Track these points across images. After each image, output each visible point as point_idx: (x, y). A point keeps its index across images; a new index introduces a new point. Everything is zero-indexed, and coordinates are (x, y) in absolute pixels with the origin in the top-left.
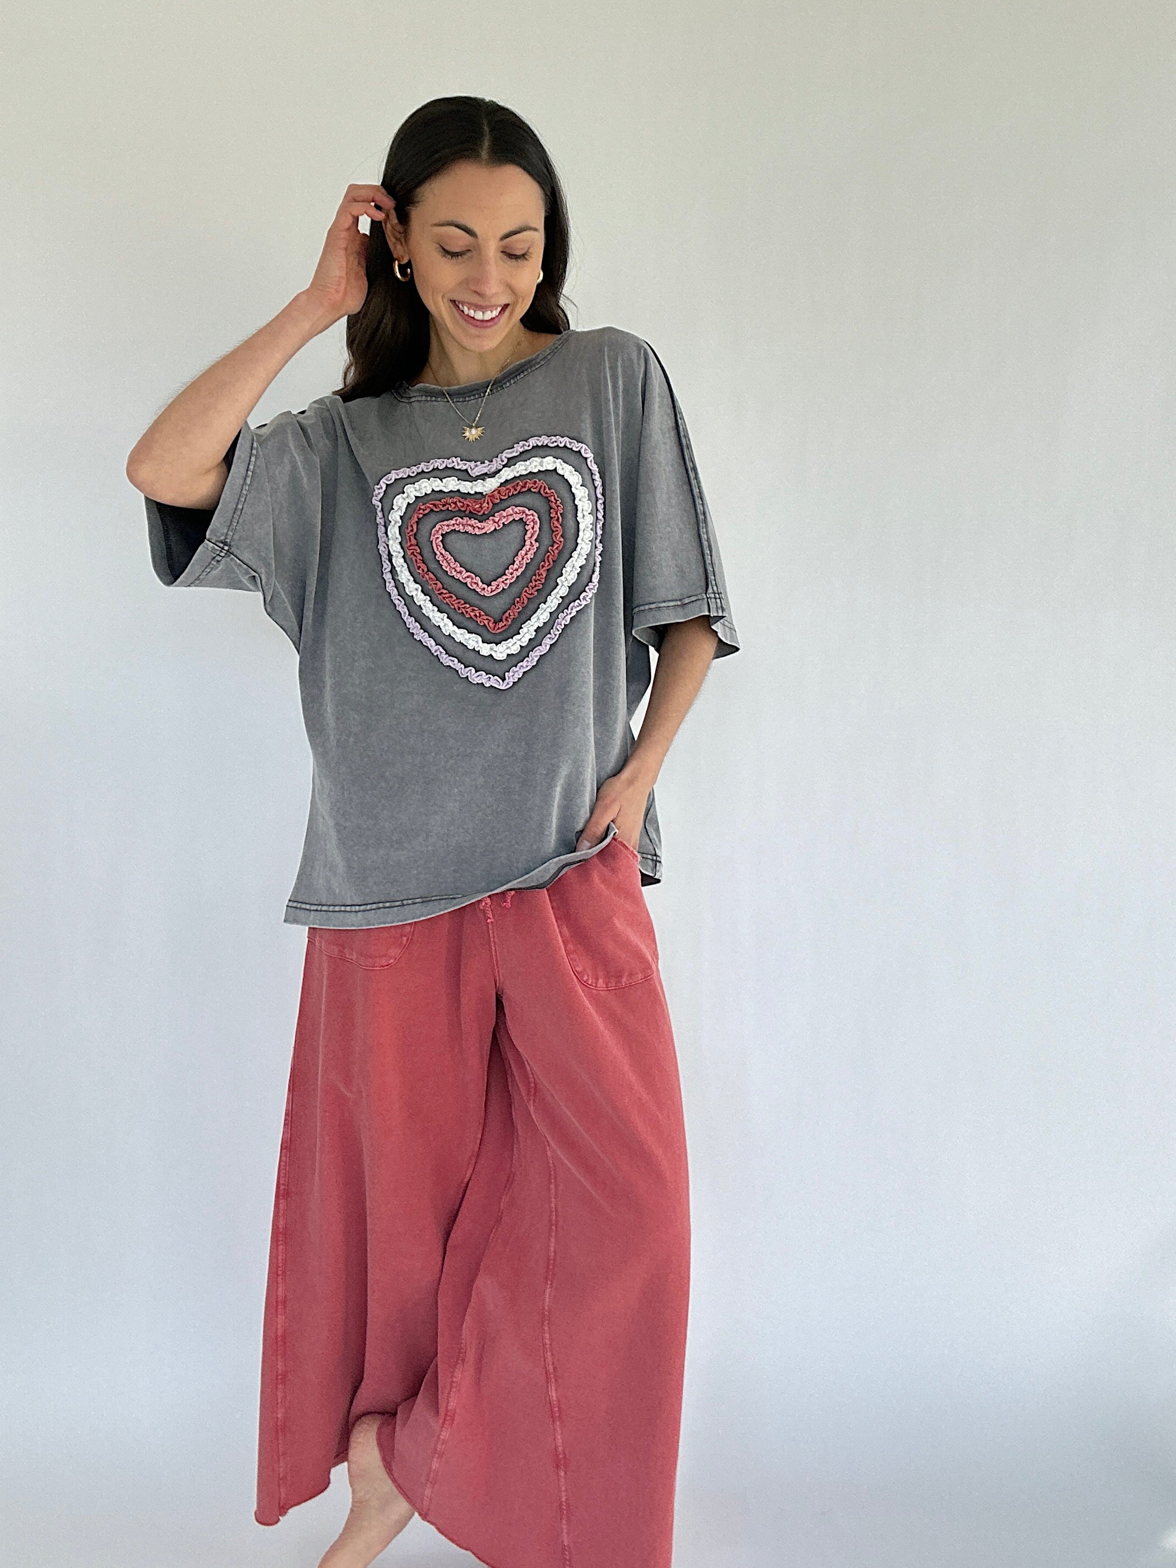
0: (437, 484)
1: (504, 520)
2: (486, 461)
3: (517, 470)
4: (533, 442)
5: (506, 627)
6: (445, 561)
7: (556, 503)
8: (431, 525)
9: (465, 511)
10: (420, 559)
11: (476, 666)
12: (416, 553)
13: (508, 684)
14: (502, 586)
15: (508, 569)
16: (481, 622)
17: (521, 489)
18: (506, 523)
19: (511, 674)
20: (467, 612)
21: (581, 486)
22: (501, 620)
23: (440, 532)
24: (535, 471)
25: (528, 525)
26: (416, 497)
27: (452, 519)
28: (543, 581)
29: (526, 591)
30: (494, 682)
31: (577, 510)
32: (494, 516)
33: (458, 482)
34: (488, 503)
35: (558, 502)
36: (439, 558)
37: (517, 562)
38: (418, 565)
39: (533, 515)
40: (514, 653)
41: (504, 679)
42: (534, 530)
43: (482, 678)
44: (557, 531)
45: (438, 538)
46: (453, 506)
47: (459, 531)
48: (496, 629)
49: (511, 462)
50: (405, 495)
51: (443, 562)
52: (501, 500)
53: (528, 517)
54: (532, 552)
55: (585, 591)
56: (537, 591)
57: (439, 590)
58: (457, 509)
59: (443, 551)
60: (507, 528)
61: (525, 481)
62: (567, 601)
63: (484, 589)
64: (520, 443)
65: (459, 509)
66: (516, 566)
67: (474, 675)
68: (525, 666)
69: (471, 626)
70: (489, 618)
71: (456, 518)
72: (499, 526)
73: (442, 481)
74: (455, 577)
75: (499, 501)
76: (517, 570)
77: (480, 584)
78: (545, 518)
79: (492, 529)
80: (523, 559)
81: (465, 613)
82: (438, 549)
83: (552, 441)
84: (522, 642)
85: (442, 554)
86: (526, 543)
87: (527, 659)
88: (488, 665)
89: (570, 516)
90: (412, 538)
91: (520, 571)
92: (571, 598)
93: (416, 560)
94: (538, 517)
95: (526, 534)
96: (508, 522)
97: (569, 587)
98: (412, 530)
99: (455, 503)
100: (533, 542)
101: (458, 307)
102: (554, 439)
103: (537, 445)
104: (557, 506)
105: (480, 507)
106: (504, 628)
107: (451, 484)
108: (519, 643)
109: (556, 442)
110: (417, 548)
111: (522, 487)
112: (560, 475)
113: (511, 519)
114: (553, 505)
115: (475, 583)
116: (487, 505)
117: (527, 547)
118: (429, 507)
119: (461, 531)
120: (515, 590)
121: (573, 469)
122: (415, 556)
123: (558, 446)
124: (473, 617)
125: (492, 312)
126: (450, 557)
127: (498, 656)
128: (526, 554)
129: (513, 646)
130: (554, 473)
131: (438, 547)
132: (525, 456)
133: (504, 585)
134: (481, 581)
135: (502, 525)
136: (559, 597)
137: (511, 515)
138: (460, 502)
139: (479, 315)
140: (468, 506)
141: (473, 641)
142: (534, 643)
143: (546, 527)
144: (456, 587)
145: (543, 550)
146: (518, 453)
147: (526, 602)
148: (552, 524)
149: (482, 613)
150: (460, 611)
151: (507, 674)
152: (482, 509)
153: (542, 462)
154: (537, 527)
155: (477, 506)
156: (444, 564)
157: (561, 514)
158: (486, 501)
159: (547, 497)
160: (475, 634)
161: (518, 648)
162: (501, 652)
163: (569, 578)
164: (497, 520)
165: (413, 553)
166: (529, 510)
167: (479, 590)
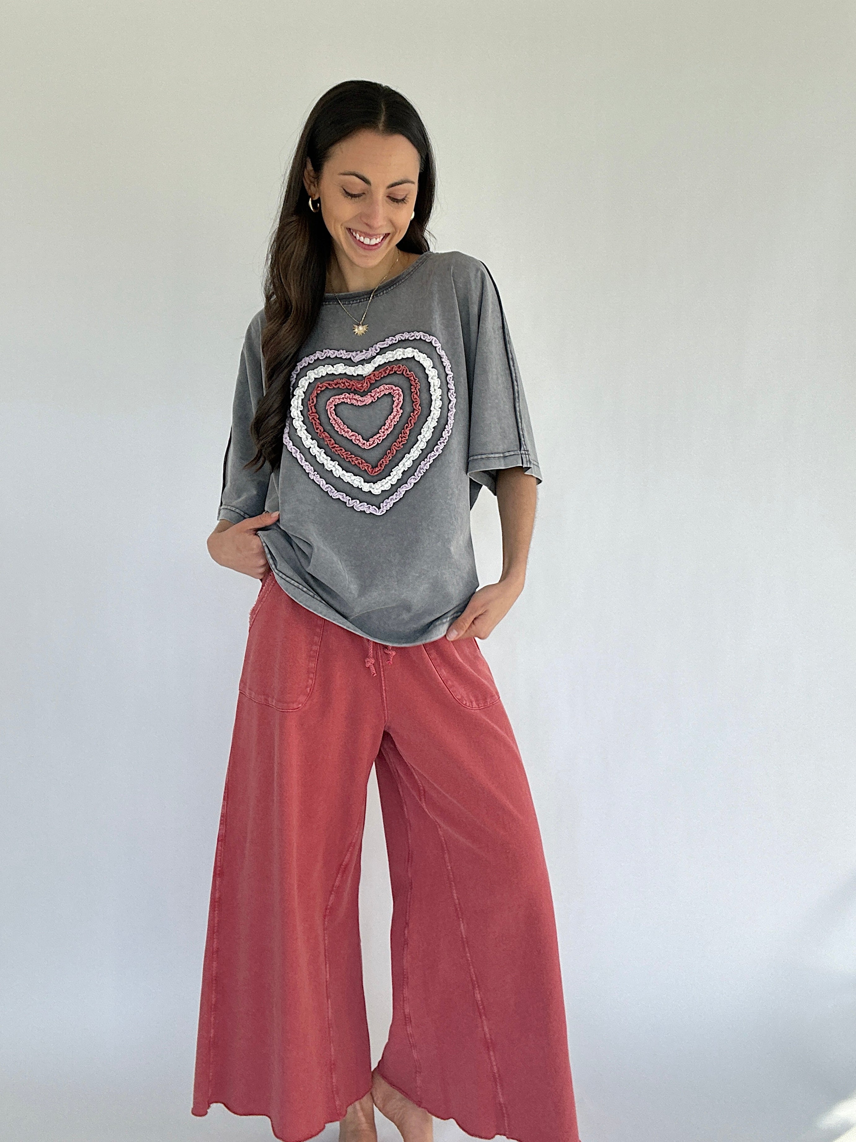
0: (329, 369)
1: (378, 395)
2: (364, 351)
3: (386, 357)
4: (398, 337)
5: (381, 471)
6: (336, 424)
7: (415, 381)
8: (326, 398)
9: (351, 389)
10: (318, 423)
11: (360, 499)
12: (316, 418)
13: (382, 511)
14: (377, 441)
15: (381, 429)
16: (362, 468)
17: (389, 372)
18: (379, 397)
19: (385, 504)
20: (352, 460)
21: (432, 368)
22: (377, 466)
23: (333, 403)
24: (399, 358)
25: (395, 397)
26: (315, 379)
27: (342, 394)
28: (407, 437)
29: (395, 445)
30: (372, 510)
31: (430, 386)
32: (371, 392)
33: (345, 367)
34: (367, 383)
35: (416, 381)
36: (332, 421)
37: (387, 424)
38: (317, 427)
39: (398, 390)
40: (387, 489)
41: (379, 508)
42: (399, 400)
43: (364, 507)
44: (417, 401)
45: (332, 407)
46: (343, 385)
47: (347, 403)
48: (373, 472)
49: (382, 351)
50: (307, 377)
51: (335, 425)
52: (376, 380)
53: (395, 392)
54: (398, 416)
55: (437, 444)
56: (403, 445)
57: (333, 444)
58: (345, 387)
59: (335, 417)
60: (380, 400)
61: (392, 366)
62: (426, 452)
63: (364, 444)
64: (390, 338)
65: (347, 387)
66: (386, 427)
67: (358, 504)
68: (394, 498)
69: (356, 470)
70: (368, 465)
71: (345, 394)
72: (375, 399)
73: (333, 367)
74: (344, 435)
75: (374, 381)
76: (387, 429)
77: (361, 440)
78: (407, 392)
79: (370, 401)
80: (391, 422)
81: (351, 461)
82: (331, 415)
83: (411, 336)
84: (392, 481)
85: (334, 419)
86: (394, 410)
87: (396, 493)
88: (368, 498)
89: (425, 390)
90: (313, 408)
91: (390, 430)
92: (429, 450)
93: (315, 424)
94: (402, 392)
95: (393, 404)
96: (381, 396)
97: (427, 442)
98: (313, 402)
99: (344, 383)
100: (399, 409)
101: (352, 234)
102: (412, 334)
103: (402, 340)
104: (416, 384)
105: (362, 386)
106: (379, 472)
107: (340, 369)
108: (390, 482)
109: (414, 336)
110: (316, 414)
111: (390, 371)
112: (417, 361)
113: (382, 394)
114: (413, 383)
115: (358, 440)
116: (366, 385)
117: (394, 413)
118: (325, 386)
119: (349, 403)
120: (387, 444)
121: (426, 356)
122: (315, 420)
123: (415, 339)
124: (357, 464)
125: (376, 239)
126: (340, 421)
127: (375, 491)
128: (394, 418)
129: (385, 484)
130: (413, 359)
131: (332, 414)
132: (392, 347)
133: (378, 441)
134: (362, 438)
135: (376, 399)
136: (419, 450)
137: (383, 391)
138: (347, 382)
139: (367, 241)
140: (353, 385)
141: (357, 481)
142: (400, 482)
143: (408, 399)
144: (344, 443)
145: (406, 415)
146: (388, 345)
147: (394, 453)
148: (412, 396)
149: (363, 461)
150: (348, 460)
151: (381, 504)
152: (363, 387)
153: (404, 351)
154: (401, 399)
155: (359, 386)
156: (336, 426)
157: (418, 389)
158: (366, 382)
159: (408, 378)
160: (359, 476)
161: (389, 486)
162: (377, 488)
163: (426, 436)
164: (373, 395)
165: (313, 418)
166: (395, 386)
167: (360, 445)
